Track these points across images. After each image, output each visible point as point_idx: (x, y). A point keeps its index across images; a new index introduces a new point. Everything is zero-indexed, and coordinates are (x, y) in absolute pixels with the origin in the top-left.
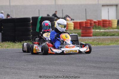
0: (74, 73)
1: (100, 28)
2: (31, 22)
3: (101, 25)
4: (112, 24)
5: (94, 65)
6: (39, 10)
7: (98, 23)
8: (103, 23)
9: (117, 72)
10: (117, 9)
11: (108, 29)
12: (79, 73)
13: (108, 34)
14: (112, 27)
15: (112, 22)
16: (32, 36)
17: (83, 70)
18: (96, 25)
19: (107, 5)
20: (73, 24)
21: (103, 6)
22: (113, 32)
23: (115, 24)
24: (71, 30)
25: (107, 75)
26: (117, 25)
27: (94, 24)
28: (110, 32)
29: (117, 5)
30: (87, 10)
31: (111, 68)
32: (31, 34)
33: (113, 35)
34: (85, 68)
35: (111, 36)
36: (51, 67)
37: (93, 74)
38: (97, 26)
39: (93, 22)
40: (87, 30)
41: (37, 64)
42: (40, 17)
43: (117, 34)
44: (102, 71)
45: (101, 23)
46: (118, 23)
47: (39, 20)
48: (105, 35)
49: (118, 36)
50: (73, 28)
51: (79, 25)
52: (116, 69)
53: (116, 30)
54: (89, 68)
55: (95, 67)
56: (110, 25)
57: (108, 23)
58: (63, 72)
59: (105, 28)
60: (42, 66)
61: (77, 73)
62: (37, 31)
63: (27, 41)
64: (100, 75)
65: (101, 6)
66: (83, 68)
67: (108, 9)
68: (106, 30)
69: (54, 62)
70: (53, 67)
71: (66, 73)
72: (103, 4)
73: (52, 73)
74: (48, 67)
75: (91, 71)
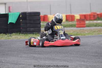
6: (50, 5)
20: (79, 16)
40: (81, 22)
75: (27, 62)
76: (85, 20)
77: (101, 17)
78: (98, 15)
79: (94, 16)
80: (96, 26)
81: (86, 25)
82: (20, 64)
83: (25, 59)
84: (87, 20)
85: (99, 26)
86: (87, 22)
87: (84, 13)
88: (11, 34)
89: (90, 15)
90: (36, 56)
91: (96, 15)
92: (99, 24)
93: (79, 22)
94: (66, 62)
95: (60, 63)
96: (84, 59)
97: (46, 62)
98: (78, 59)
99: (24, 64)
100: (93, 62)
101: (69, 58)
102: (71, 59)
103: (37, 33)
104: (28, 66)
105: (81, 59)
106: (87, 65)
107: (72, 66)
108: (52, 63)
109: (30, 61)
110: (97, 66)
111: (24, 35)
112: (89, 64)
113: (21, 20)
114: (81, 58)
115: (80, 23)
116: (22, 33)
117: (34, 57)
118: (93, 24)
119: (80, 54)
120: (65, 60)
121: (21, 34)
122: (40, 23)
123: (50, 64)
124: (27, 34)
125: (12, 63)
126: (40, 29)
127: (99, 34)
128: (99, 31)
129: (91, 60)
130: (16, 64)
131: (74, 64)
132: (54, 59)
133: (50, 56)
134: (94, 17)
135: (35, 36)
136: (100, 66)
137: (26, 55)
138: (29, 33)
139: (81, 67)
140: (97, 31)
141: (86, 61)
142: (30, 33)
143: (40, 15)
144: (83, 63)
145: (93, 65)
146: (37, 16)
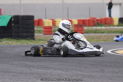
6: (46, 9)
8: (105, 21)
10: (120, 8)
14: (113, 25)
20: (77, 21)
46: (119, 21)
53: (116, 27)
65: (106, 5)
68: (106, 27)
76: (84, 26)
77: (101, 22)
78: (97, 20)
79: (94, 21)
80: (95, 32)
81: (84, 31)
82: (10, 72)
83: (16, 67)
84: (86, 26)
85: (98, 33)
86: (85, 28)
87: (83, 18)
88: (1, 39)
89: (89, 20)
90: (28, 63)
91: (95, 20)
92: (98, 30)
93: (76, 28)
94: (61, 71)
95: (54, 72)
96: (80, 68)
97: (39, 70)
98: (74, 68)
99: (15, 72)
100: (90, 71)
101: (65, 67)
102: (67, 68)
103: (30, 38)
104: (19, 74)
105: (77, 68)
106: (83, 75)
107: (68, 75)
108: (45, 72)
109: (21, 69)
110: (95, 76)
111: (16, 40)
112: (86, 74)
113: (13, 24)
114: (77, 66)
115: (78, 28)
116: (14, 39)
117: (26, 65)
118: (92, 30)
119: (77, 63)
120: (60, 69)
121: (12, 40)
122: (34, 28)
123: (43, 73)
124: (19, 39)
125: (2, 71)
126: (34, 34)
127: (98, 41)
128: (98, 38)
129: (88, 69)
130: (6, 72)
131: (70, 73)
132: (48, 67)
133: (44, 64)
134: (93, 23)
135: (28, 42)
136: (97, 76)
137: (17, 62)
138: (21, 38)
139: (77, 76)
140: (96, 38)
141: (83, 70)
142: (23, 39)
143: (34, 19)
144: (79, 73)
145: (90, 75)
146: (31, 20)
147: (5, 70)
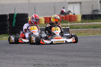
0: (45, 61)
1: (66, 22)
2: (8, 18)
3: (67, 20)
4: (76, 19)
5: (62, 53)
6: (15, 8)
7: (65, 18)
8: (69, 18)
9: (82, 59)
10: (81, 6)
11: (73, 23)
12: (50, 61)
13: (74, 27)
14: (77, 21)
15: (76, 17)
16: (9, 30)
17: (53, 58)
18: (63, 19)
19: (73, 3)
20: (44, 19)
21: (69, 3)
22: (78, 25)
23: (79, 19)
24: (42, 24)
25: (73, 62)
26: (81, 19)
27: (61, 19)
28: (75, 25)
29: (80, 3)
30: (55, 7)
31: (77, 56)
32: (8, 28)
33: (78, 28)
34: (55, 56)
35: (76, 29)
36: (26, 56)
37: (62, 61)
38: (65, 20)
39: (61, 17)
41: (14, 53)
42: (16, 14)
43: (81, 27)
44: (70, 59)
45: (67, 18)
46: (81, 18)
47: (15, 16)
48: (71, 28)
49: (82, 28)
50: (44, 23)
51: (49, 20)
52: (81, 56)
53: (81, 24)
54: (58, 56)
55: (63, 55)
56: (75, 19)
57: (73, 17)
58: (36, 60)
59: (71, 22)
60: (18, 56)
61: (48, 60)
62: (13, 25)
63: (5, 35)
64: (67, 62)
65: (67, 3)
66: (53, 57)
67: (74, 6)
68: (72, 23)
69: (29, 51)
70: (28, 56)
71: (39, 61)
72: (69, 2)
73: (27, 61)
74: (24, 56)
75: (60, 59)
83: (56, 57)
123: (86, 61)
127: (88, 35)
147: (49, 60)
